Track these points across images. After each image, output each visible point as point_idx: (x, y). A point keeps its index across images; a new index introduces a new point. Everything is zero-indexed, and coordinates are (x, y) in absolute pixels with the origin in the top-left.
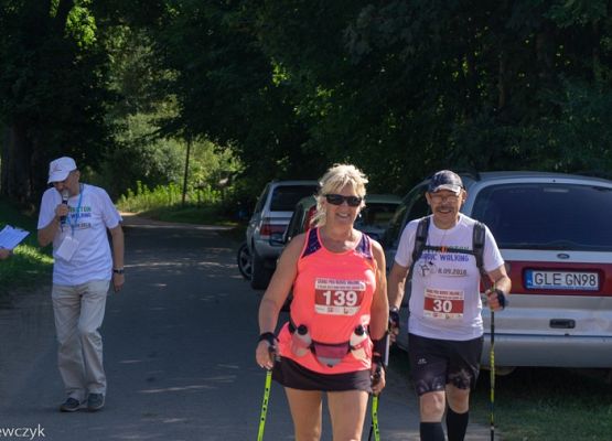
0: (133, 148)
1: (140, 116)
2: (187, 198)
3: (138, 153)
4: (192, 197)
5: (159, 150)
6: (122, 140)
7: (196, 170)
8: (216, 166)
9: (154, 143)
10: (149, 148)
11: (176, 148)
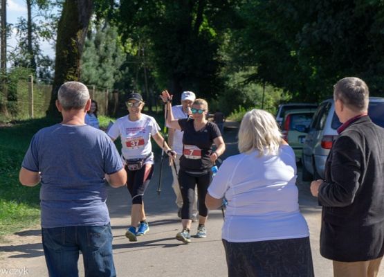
0: (237, 89)
1: (241, 73)
3: (240, 92)
5: (250, 90)
6: (232, 85)
7: (269, 100)
8: (280, 98)
9: (248, 86)
10: (245, 89)
11: (259, 89)
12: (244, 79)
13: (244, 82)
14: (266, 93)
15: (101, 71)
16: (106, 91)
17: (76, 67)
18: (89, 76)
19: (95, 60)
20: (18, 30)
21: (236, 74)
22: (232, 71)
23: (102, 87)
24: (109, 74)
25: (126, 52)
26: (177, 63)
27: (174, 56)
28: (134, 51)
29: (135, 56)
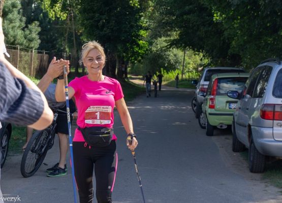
0: (160, 53)
1: (163, 38)
2: (184, 76)
3: (162, 56)
4: (186, 76)
5: (172, 54)
6: (155, 49)
7: (189, 64)
8: (199, 62)
9: (170, 51)
10: (167, 53)
11: (180, 53)
13: (168, 45)
14: (186, 58)
15: (27, 32)
16: (32, 52)
18: (15, 37)
19: (21, 20)
21: (159, 39)
22: (155, 36)
23: (28, 47)
24: (34, 35)
25: (56, 17)
26: (103, 26)
27: (101, 19)
28: (64, 16)
29: (64, 20)
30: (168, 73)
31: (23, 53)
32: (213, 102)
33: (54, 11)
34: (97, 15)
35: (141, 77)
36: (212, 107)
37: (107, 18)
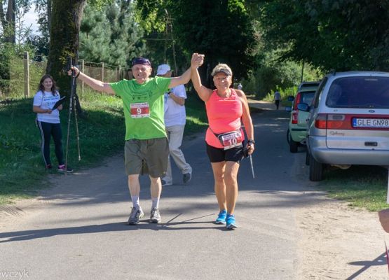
0: (274, 68)
1: (278, 50)
3: (277, 71)
5: (289, 69)
12: (278, 57)
13: (280, 58)
14: (305, 72)
15: (113, 47)
16: (118, 69)
17: (72, 43)
18: (99, 53)
19: (106, 35)
20: (37, 5)
21: (274, 51)
22: (268, 48)
23: (113, 65)
24: (121, 51)
25: (153, 28)
26: (201, 39)
27: (198, 31)
28: (162, 27)
29: (163, 32)
30: (284, 91)
31: (109, 71)
32: (295, 118)
33: (150, 21)
34: (194, 26)
35: (254, 96)
36: (294, 122)
37: (205, 29)
